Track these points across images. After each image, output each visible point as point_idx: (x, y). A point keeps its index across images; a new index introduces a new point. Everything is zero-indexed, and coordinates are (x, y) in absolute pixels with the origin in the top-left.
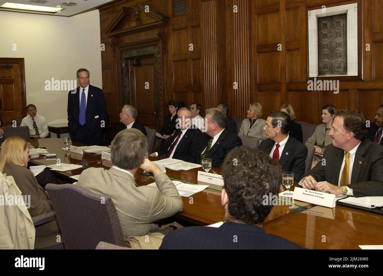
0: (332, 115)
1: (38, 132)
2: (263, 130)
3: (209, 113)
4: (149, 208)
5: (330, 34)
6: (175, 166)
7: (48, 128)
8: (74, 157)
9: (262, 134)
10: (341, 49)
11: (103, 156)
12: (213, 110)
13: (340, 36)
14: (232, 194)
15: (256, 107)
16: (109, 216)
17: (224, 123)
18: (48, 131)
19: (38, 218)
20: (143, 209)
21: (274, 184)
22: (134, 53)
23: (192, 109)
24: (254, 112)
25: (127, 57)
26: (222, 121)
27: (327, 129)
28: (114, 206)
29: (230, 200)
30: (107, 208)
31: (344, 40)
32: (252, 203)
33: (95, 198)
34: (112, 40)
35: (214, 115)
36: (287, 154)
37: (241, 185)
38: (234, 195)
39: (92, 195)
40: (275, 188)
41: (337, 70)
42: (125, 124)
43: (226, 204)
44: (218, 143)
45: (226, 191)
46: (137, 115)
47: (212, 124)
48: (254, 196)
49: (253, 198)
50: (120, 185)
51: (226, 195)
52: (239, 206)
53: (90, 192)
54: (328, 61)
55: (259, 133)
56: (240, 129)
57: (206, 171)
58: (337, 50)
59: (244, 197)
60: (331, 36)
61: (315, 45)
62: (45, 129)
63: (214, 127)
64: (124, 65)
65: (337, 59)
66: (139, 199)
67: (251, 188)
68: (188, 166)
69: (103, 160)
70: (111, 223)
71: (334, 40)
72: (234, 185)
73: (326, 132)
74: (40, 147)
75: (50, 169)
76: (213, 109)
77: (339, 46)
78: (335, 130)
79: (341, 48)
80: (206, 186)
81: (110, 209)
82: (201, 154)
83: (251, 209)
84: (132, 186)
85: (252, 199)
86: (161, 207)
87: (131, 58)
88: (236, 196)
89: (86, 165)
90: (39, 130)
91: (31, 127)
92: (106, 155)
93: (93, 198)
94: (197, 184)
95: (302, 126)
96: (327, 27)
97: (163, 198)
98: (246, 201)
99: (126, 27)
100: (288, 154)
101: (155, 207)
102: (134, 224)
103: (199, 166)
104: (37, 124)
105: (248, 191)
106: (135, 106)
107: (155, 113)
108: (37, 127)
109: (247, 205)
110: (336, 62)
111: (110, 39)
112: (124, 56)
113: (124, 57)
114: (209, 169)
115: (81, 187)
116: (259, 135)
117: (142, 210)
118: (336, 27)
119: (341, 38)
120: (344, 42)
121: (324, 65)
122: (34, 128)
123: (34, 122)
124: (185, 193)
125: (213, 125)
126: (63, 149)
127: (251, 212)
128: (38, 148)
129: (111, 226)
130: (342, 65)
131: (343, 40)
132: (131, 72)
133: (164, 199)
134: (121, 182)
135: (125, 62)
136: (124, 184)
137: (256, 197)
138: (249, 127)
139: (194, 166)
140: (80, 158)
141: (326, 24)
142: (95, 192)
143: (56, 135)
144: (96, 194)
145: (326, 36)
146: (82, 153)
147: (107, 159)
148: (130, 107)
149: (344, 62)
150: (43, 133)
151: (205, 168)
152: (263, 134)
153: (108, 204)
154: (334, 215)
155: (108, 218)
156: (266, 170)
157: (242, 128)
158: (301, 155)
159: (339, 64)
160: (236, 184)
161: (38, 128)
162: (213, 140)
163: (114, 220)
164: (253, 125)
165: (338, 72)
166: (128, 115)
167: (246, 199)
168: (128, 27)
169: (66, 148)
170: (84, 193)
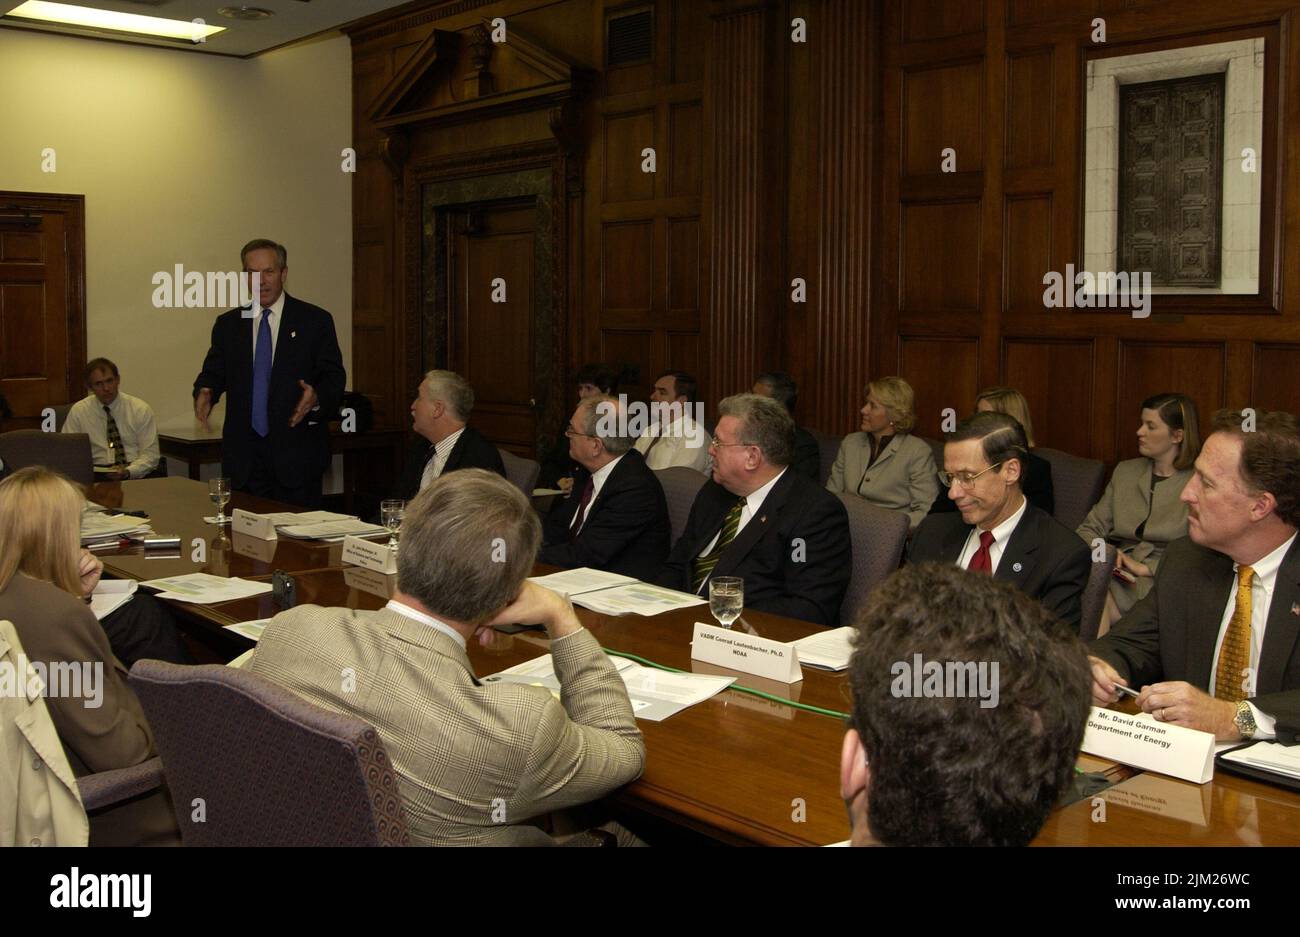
0: (1175, 433)
1: (123, 455)
2: (912, 477)
3: (732, 411)
4: (519, 770)
5: (1162, 145)
6: (609, 597)
7: (157, 442)
8: (243, 550)
9: (912, 490)
10: (1200, 199)
11: (348, 551)
12: (747, 400)
13: (1200, 152)
14: (887, 753)
15: (893, 395)
16: (368, 798)
17: (786, 449)
18: (158, 451)
19: (101, 782)
20: (499, 773)
21: (1063, 718)
22: (469, 192)
23: (662, 394)
24: (887, 412)
25: (440, 204)
26: (778, 442)
27: (1156, 479)
28: (388, 760)
29: (881, 778)
30: (362, 765)
31: (1211, 167)
32: (971, 790)
33: (316, 726)
34: (391, 144)
35: (750, 419)
36: (1017, 567)
37: (931, 716)
38: (896, 755)
39: (304, 713)
40: (1068, 733)
41: (1184, 273)
42: (431, 438)
43: (858, 792)
44: (763, 519)
45: (863, 739)
46: (472, 406)
47: (743, 451)
48: (980, 763)
49: (976, 769)
50: (415, 675)
51: (862, 754)
52: (917, 800)
53: (298, 700)
54: (1154, 241)
55: (900, 485)
56: (834, 468)
57: (723, 623)
58: (1184, 202)
59: (938, 764)
60: (1166, 153)
61: (1107, 181)
62: (146, 446)
63: (751, 462)
64: (429, 231)
65: (1186, 234)
66: (483, 733)
67: (969, 730)
68: (655, 601)
69: (346, 567)
70: (372, 825)
71: (1177, 166)
72: (902, 712)
73: (1152, 488)
74: (127, 510)
75: (158, 595)
76: (746, 396)
77: (1194, 187)
78: (1207, 484)
79: (1202, 195)
80: (726, 682)
81: (372, 770)
82: (697, 556)
83: (965, 818)
84: (460, 683)
85: (972, 776)
86: (564, 769)
87: (457, 209)
88: (906, 760)
89: (284, 584)
90: (128, 450)
91: (99, 438)
92: (358, 548)
93: (306, 724)
94: (690, 671)
95: (1052, 467)
96: (1152, 120)
97: (573, 733)
98: (947, 781)
99: (443, 101)
100: (1020, 567)
101: (541, 765)
102: (459, 828)
103: (692, 601)
104: (119, 425)
105: (959, 739)
106: (463, 376)
107: (533, 400)
108: (119, 438)
109: (951, 800)
110: (1180, 244)
111: (385, 138)
112: (432, 200)
113: (430, 202)
114: (735, 614)
115: (263, 681)
116: (899, 494)
117: (492, 775)
118: (1186, 120)
119: (1201, 158)
120: (1211, 173)
121: (1139, 253)
122: (110, 439)
123: (112, 422)
124: (648, 704)
125: (747, 455)
126: (208, 519)
127: (965, 828)
128: (121, 513)
129: (373, 835)
130: (1204, 254)
131: (1207, 166)
132: (455, 255)
133: (577, 736)
134: (418, 666)
135: (433, 221)
136: (429, 673)
137: (989, 766)
138: (867, 461)
139: (676, 599)
140: (265, 557)
141: (1148, 111)
142: (316, 702)
143: (185, 466)
144: (320, 711)
145: (1148, 150)
146: (274, 537)
147: (362, 565)
148: (446, 377)
149: (1210, 242)
150: (140, 461)
151: (720, 614)
152: (914, 487)
153: (363, 751)
154: (1209, 811)
155: (364, 802)
156: (1034, 657)
157: (841, 465)
158: (1069, 575)
159: (1194, 252)
160: (911, 711)
161: (123, 443)
162: (745, 509)
163: (386, 813)
164: (879, 453)
165: (1188, 281)
166: (438, 405)
167: (948, 775)
168: (450, 100)
169: (216, 515)
170: (275, 702)
